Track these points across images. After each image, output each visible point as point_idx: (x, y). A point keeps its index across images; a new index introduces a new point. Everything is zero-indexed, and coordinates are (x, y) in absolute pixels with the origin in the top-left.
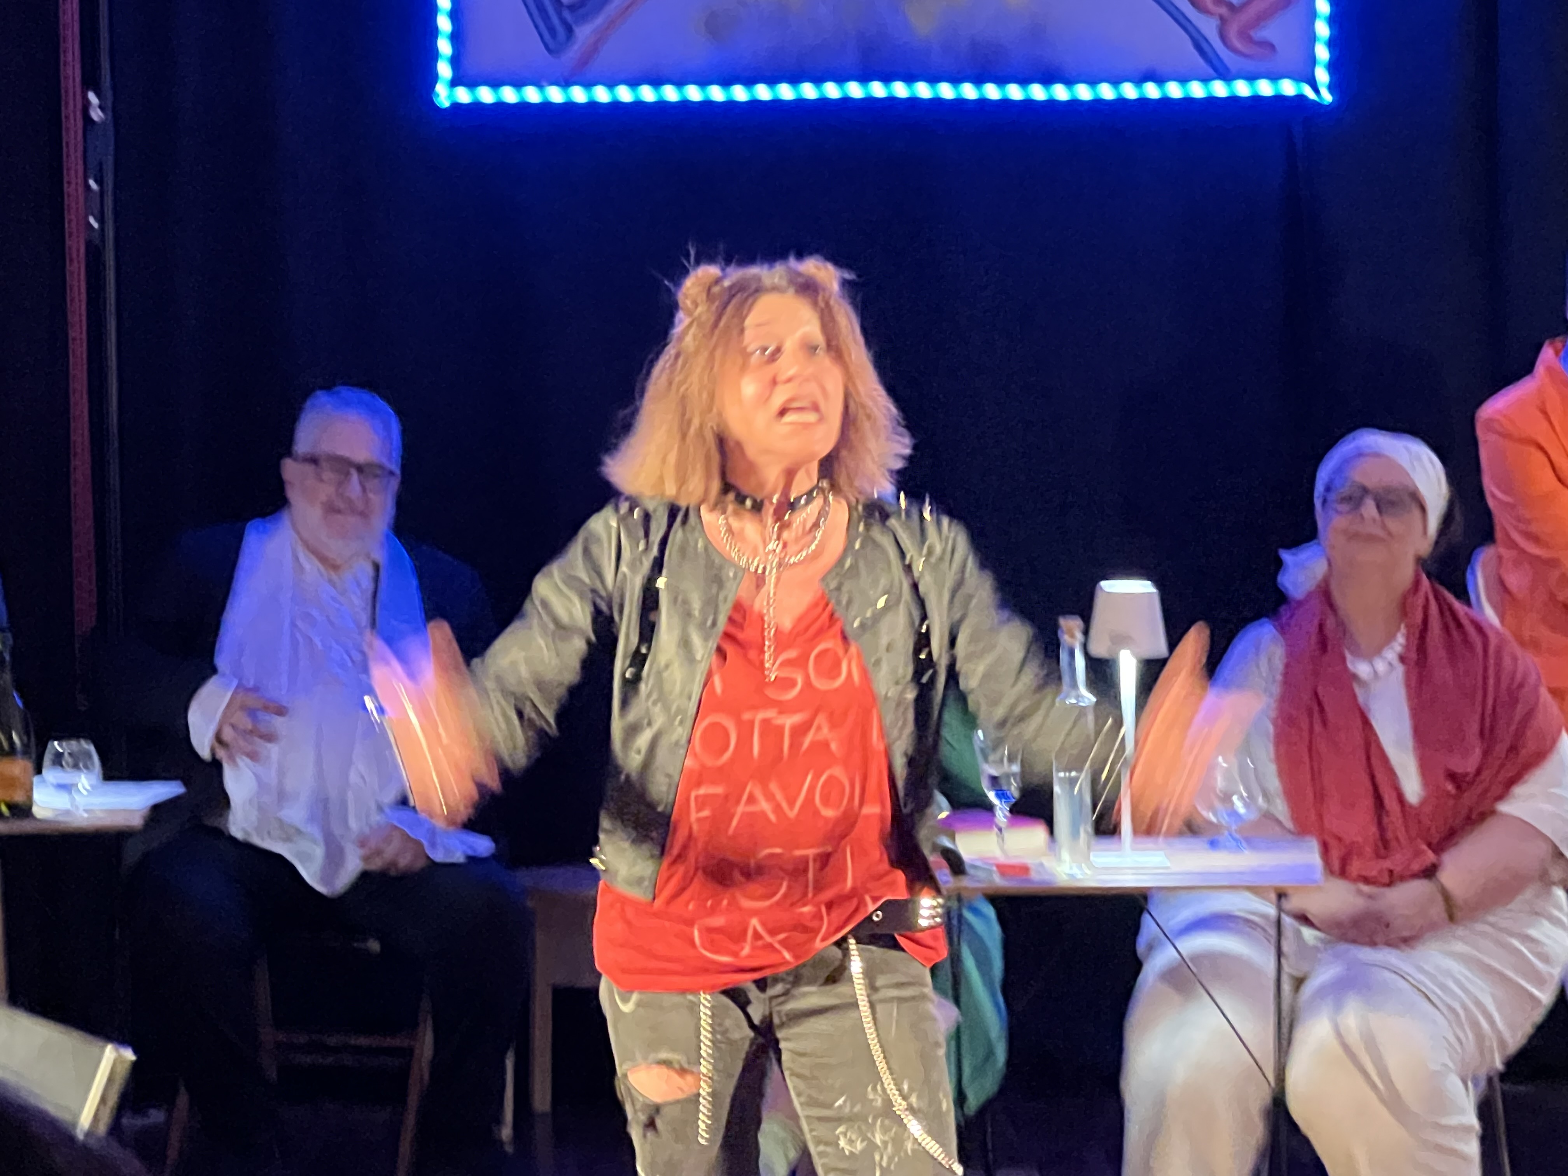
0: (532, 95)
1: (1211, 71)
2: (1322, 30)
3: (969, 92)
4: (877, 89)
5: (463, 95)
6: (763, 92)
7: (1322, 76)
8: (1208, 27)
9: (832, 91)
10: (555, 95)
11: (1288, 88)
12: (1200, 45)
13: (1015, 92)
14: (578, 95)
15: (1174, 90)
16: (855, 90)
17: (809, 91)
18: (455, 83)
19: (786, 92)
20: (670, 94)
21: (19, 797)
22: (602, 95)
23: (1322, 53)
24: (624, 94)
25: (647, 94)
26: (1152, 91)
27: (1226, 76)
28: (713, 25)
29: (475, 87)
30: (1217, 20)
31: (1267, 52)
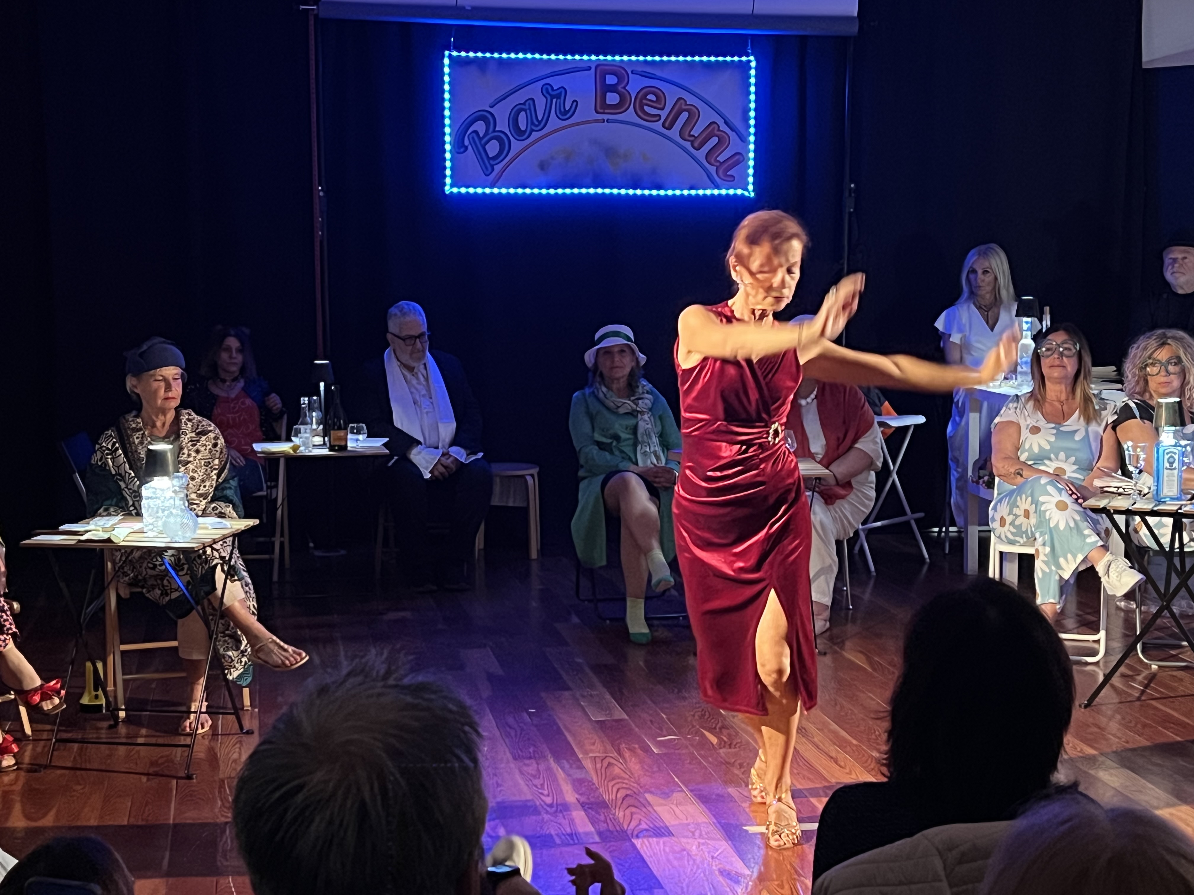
0: (479, 190)
2: (751, 171)
3: (631, 192)
4: (600, 191)
5: (455, 190)
6: (560, 191)
7: (751, 187)
8: (712, 169)
9: (584, 191)
10: (488, 191)
11: (739, 192)
12: (709, 176)
13: (647, 192)
14: (496, 191)
15: (701, 192)
16: (592, 191)
17: (576, 191)
19: (568, 191)
20: (528, 191)
21: (343, 443)
22: (504, 191)
23: (751, 179)
24: (512, 191)
25: (520, 191)
26: (693, 192)
27: (718, 187)
28: (542, 166)
29: (459, 187)
30: (715, 168)
31: (732, 179)
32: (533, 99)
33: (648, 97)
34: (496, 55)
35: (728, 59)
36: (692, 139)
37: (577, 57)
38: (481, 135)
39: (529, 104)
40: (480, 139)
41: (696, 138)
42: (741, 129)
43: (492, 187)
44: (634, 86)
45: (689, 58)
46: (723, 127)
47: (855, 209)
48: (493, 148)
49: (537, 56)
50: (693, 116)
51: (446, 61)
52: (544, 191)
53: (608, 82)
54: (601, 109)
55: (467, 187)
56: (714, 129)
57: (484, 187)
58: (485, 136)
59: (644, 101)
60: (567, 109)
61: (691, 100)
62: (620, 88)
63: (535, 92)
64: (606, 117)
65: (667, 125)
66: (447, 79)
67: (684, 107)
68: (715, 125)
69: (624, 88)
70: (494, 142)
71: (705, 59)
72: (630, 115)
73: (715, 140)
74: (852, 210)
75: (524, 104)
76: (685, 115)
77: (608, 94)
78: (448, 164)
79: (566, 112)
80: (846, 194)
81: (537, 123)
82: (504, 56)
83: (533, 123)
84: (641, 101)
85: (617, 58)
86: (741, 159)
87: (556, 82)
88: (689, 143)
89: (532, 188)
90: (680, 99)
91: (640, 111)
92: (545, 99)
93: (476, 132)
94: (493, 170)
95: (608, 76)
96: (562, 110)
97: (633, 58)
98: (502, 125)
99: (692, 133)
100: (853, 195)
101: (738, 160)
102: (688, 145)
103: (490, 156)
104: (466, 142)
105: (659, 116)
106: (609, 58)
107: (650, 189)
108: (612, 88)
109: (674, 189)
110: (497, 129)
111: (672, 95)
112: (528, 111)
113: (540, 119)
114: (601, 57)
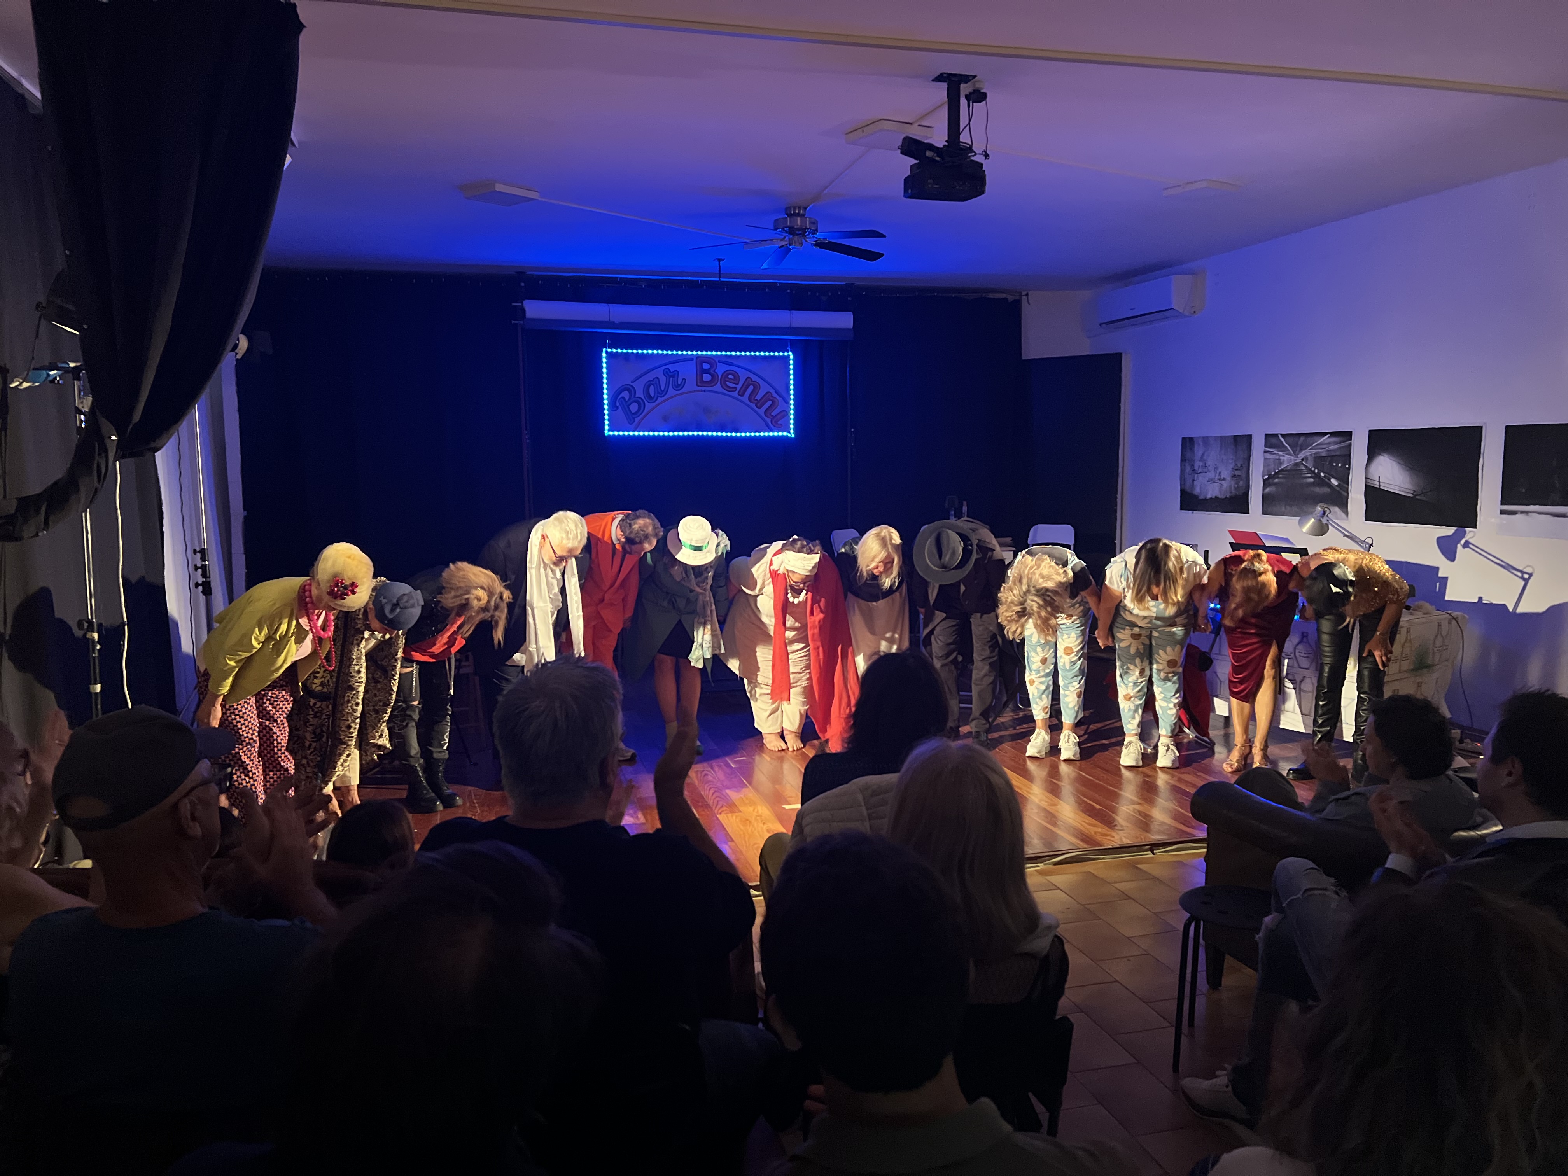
0: (626, 433)
2: (792, 422)
5: (611, 433)
6: (676, 434)
7: (792, 431)
8: (769, 420)
9: (691, 433)
10: (631, 433)
11: (785, 434)
12: (767, 424)
13: (729, 434)
14: (636, 433)
15: (762, 434)
16: (695, 433)
17: (686, 433)
18: (609, 431)
19: (681, 434)
20: (656, 434)
22: (641, 433)
23: (792, 426)
24: (646, 433)
25: (651, 434)
26: (757, 434)
27: (772, 431)
28: (665, 418)
29: (613, 431)
31: (780, 426)
32: (658, 378)
33: (729, 376)
34: (635, 351)
35: (777, 354)
36: (756, 401)
37: (685, 353)
38: (627, 399)
39: (656, 381)
40: (626, 402)
41: (758, 401)
42: (784, 394)
43: (634, 431)
44: (721, 369)
45: (753, 354)
46: (775, 395)
48: (634, 407)
49: (660, 352)
50: (756, 387)
51: (604, 355)
52: (666, 434)
53: (704, 367)
54: (700, 383)
55: (618, 431)
57: (629, 431)
58: (629, 400)
59: (726, 379)
60: (679, 383)
61: (754, 378)
62: (712, 371)
63: (659, 373)
64: (703, 388)
65: (740, 393)
66: (604, 365)
67: (750, 382)
68: (769, 394)
69: (714, 371)
70: (635, 404)
71: (762, 354)
72: (718, 387)
74: (853, 444)
75: (653, 380)
76: (751, 387)
77: (704, 375)
78: (606, 417)
79: (679, 386)
80: (849, 435)
81: (660, 392)
82: (640, 351)
83: (658, 393)
84: (724, 379)
85: (709, 353)
86: (786, 415)
87: (672, 368)
90: (748, 378)
91: (724, 386)
92: (665, 378)
93: (623, 398)
94: (634, 421)
95: (704, 364)
96: (676, 384)
97: (719, 353)
98: (640, 394)
99: (756, 398)
100: (853, 435)
101: (784, 415)
102: (753, 405)
104: (618, 404)
105: (736, 388)
106: (704, 353)
107: (732, 432)
108: (707, 371)
109: (746, 432)
111: (743, 375)
112: (655, 385)
113: (663, 389)
114: (699, 353)
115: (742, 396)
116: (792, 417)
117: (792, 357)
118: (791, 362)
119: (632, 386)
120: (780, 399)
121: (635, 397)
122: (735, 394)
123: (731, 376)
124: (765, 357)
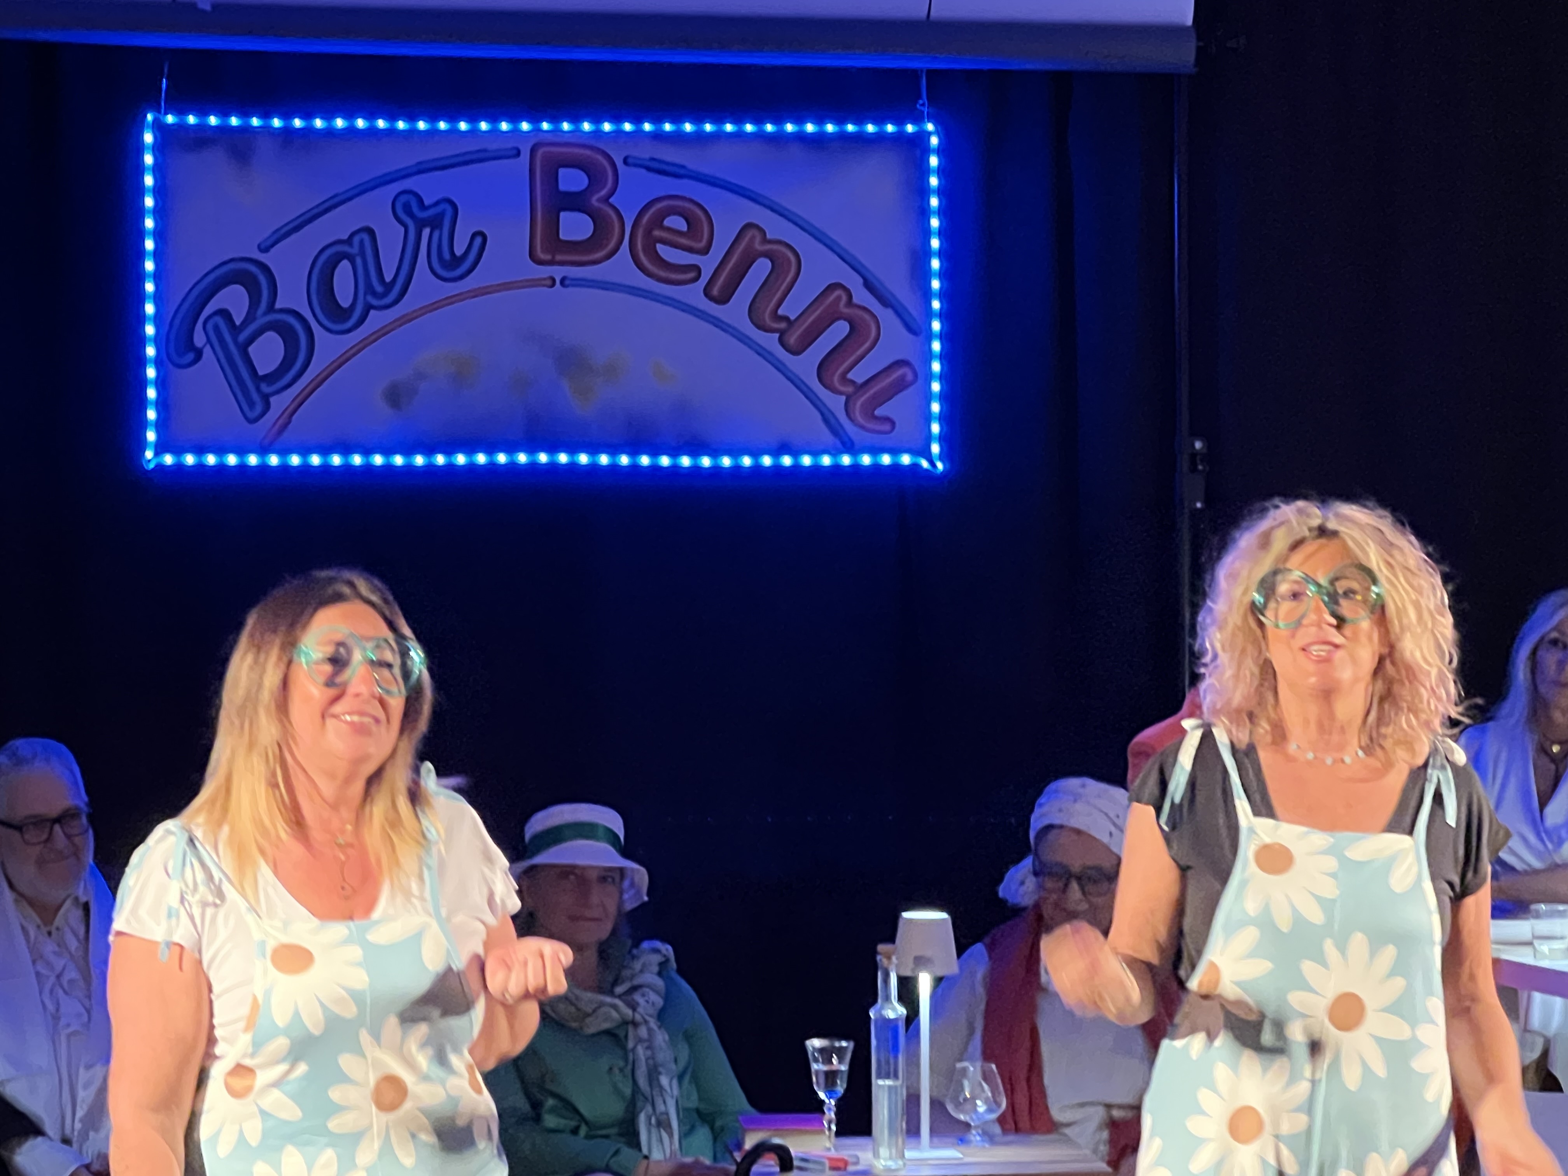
0: (232, 460)
1: (838, 442)
2: (936, 408)
5: (168, 459)
7: (935, 448)
8: (836, 403)
10: (253, 460)
11: (906, 459)
12: (828, 420)
14: (274, 460)
18: (161, 448)
22: (295, 460)
23: (934, 428)
24: (315, 460)
25: (336, 460)
26: (787, 461)
27: (851, 448)
28: (395, 397)
29: (178, 451)
30: (843, 398)
31: (887, 427)
32: (370, 230)
33: (667, 222)
34: (276, 122)
35: (870, 127)
36: (783, 325)
37: (483, 125)
39: (362, 242)
40: (235, 330)
41: (792, 324)
42: (908, 300)
43: (263, 451)
44: (632, 195)
45: (769, 127)
47: (1207, 502)
48: (267, 352)
49: (381, 124)
50: (785, 268)
51: (148, 138)
53: (562, 187)
54: (545, 250)
55: (201, 451)
56: (839, 298)
58: (246, 322)
59: (657, 233)
60: (459, 251)
61: (776, 228)
62: (594, 201)
63: (375, 211)
64: (558, 272)
65: (715, 291)
66: (148, 180)
67: (758, 246)
68: (838, 292)
69: (606, 200)
70: (271, 335)
71: (810, 127)
72: (620, 266)
73: (841, 329)
74: (1199, 505)
75: (349, 241)
76: (762, 267)
77: (563, 215)
78: (151, 393)
79: (456, 261)
80: (1184, 464)
81: (379, 289)
82: (297, 122)
83: (370, 290)
84: (648, 232)
85: (586, 126)
86: (910, 377)
87: (430, 188)
88: (777, 335)
89: (367, 452)
90: (749, 226)
91: (647, 258)
92: (403, 229)
93: (224, 313)
94: (267, 408)
95: (562, 171)
96: (447, 256)
97: (627, 126)
98: (292, 295)
99: (780, 312)
100: (1200, 467)
101: (903, 378)
102: (770, 341)
103: (261, 373)
104: (199, 339)
105: (697, 268)
106: (566, 126)
107: (676, 453)
108: (575, 202)
109: (735, 453)
110: (278, 306)
111: (727, 217)
112: (359, 261)
113: (388, 278)
114: (546, 126)
115: (723, 299)
116: (936, 387)
117: (934, 141)
118: (934, 161)
119: (265, 269)
120: (886, 316)
121: (271, 308)
122: (694, 294)
123: (676, 222)
124: (819, 141)
